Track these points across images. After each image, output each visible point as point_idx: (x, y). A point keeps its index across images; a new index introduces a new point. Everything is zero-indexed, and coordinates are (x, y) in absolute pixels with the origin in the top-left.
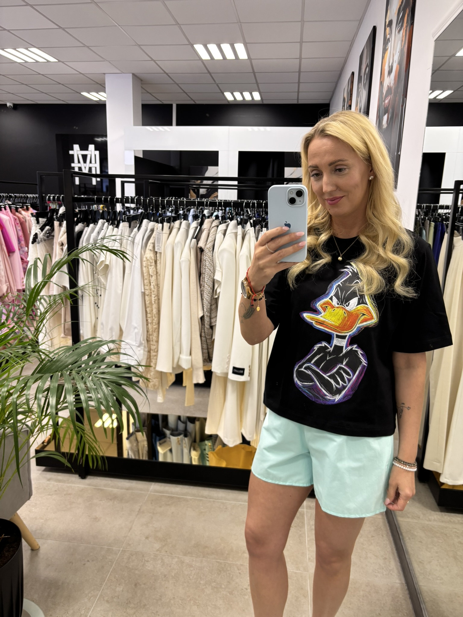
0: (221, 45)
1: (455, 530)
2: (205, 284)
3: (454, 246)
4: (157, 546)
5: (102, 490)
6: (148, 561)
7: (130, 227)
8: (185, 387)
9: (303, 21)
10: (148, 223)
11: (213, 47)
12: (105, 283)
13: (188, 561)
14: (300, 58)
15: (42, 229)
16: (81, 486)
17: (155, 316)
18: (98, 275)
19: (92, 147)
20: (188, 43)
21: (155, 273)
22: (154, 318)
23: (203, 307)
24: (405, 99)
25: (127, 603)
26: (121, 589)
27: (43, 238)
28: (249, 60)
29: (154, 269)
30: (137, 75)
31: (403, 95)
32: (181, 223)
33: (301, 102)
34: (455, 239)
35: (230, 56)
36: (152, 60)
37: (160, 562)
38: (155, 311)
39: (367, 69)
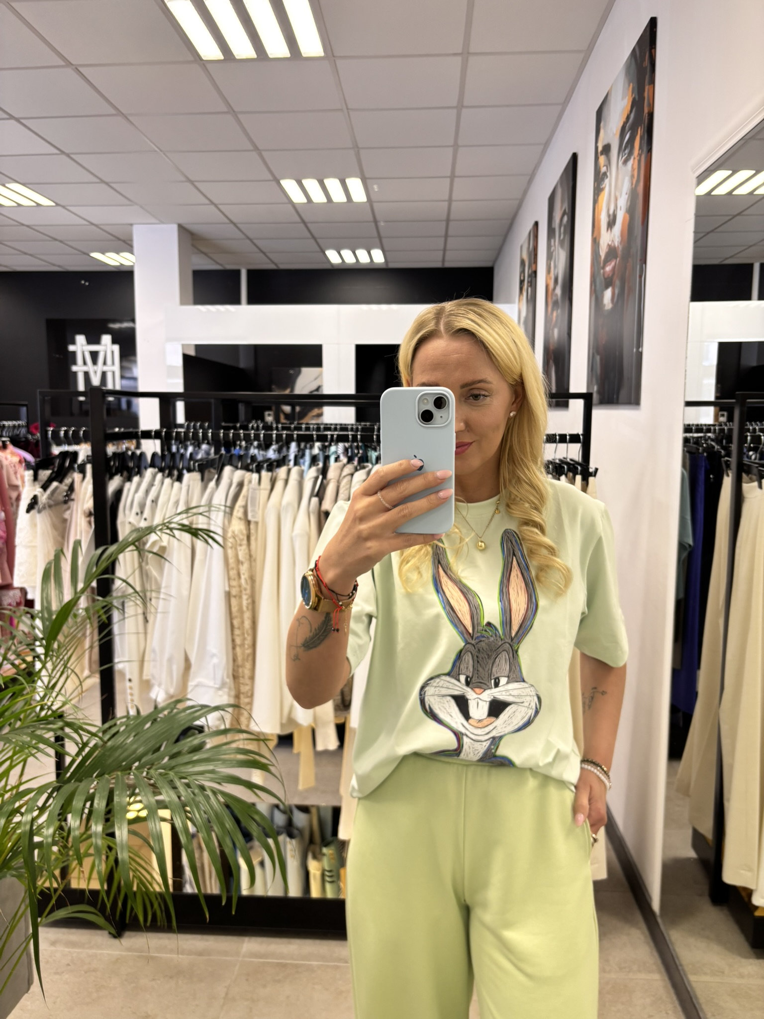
0: (325, 181)
3: (744, 498)
7: (202, 479)
8: (298, 754)
9: (456, 146)
10: (233, 472)
11: (311, 184)
12: (158, 578)
14: (450, 200)
15: (45, 487)
16: (112, 952)
17: (247, 632)
18: (147, 564)
19: (106, 339)
20: (270, 178)
21: (248, 557)
22: (246, 636)
24: (644, 265)
27: (48, 503)
28: (368, 204)
29: (247, 551)
30: (187, 226)
31: (641, 260)
32: (289, 471)
33: (448, 265)
34: (745, 486)
35: (338, 196)
36: (212, 203)
38: (247, 624)
39: (566, 219)
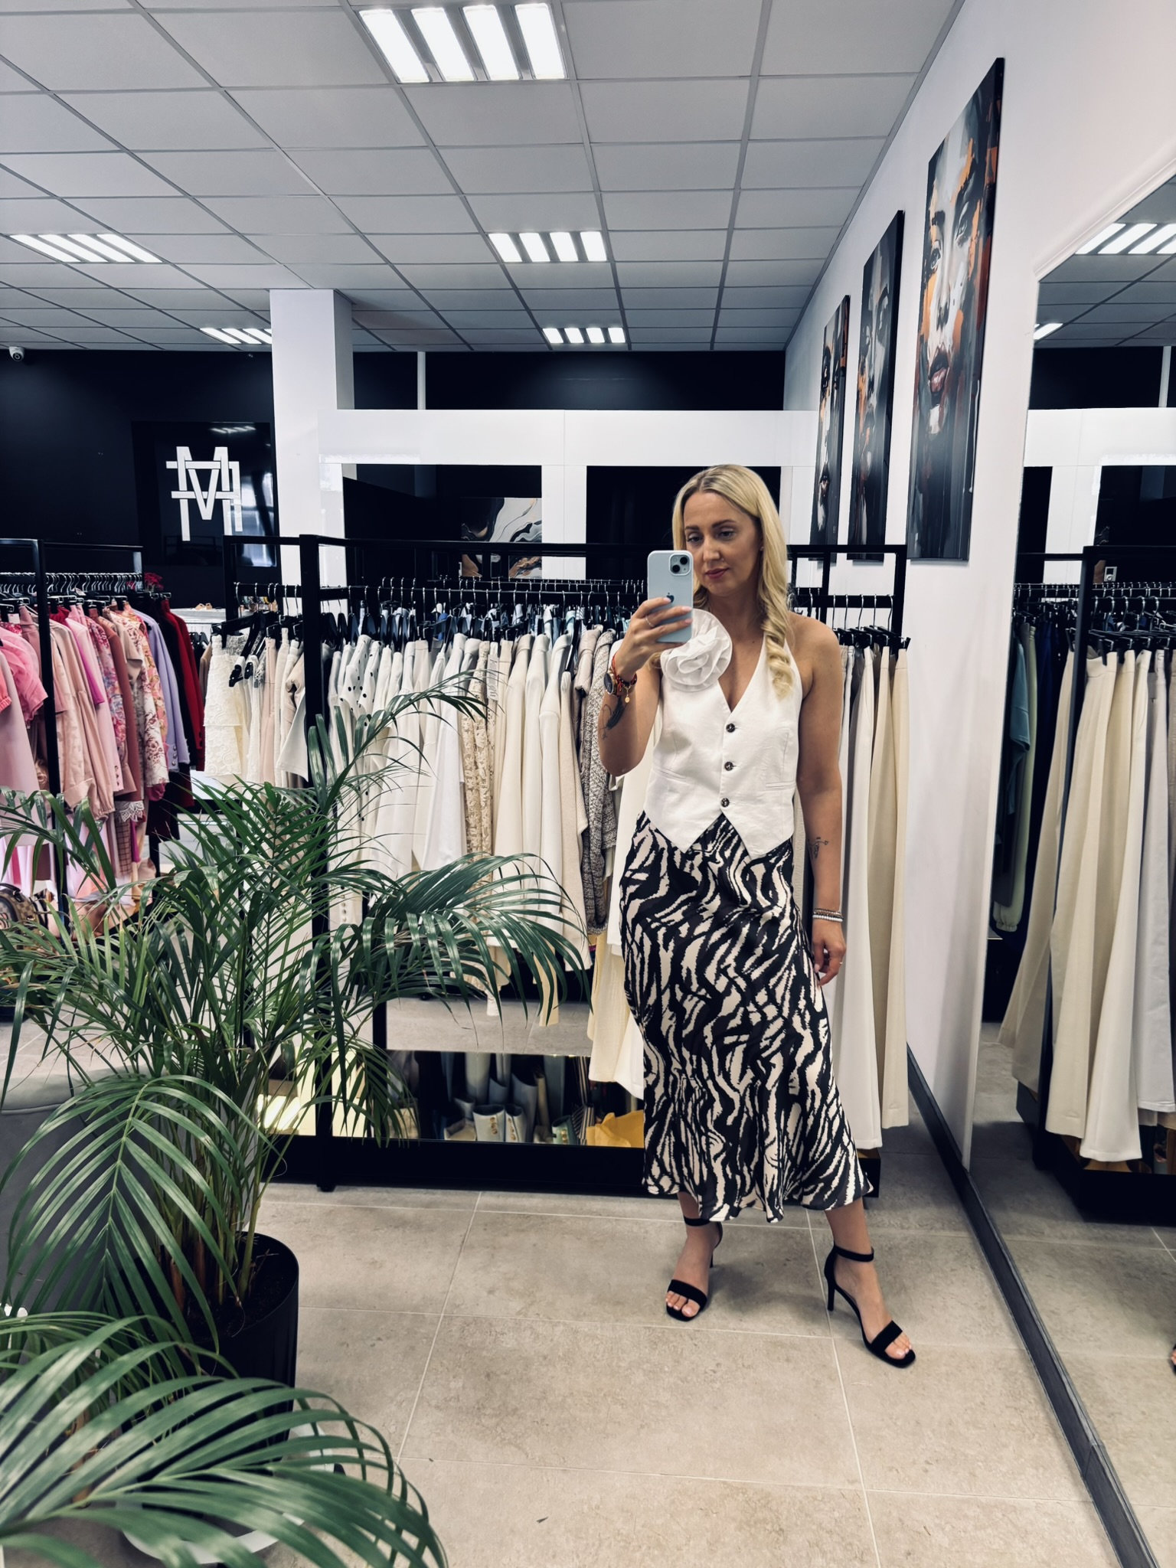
0: (552, 235)
1: (1117, 1253)
2: (592, 763)
3: (1088, 677)
4: (516, 1305)
5: (372, 1210)
6: (503, 1334)
9: (737, 190)
10: (464, 641)
11: (531, 239)
13: (586, 1330)
14: (726, 261)
16: (324, 1205)
17: (484, 832)
19: (221, 452)
20: (476, 230)
21: (485, 742)
22: (484, 836)
23: (587, 811)
24: (978, 382)
25: (479, 1409)
26: (460, 1384)
28: (609, 264)
29: (485, 736)
30: (345, 292)
31: (974, 375)
32: (533, 640)
33: (717, 348)
34: (1088, 661)
37: (528, 1333)
38: (485, 822)
39: (886, 301)
